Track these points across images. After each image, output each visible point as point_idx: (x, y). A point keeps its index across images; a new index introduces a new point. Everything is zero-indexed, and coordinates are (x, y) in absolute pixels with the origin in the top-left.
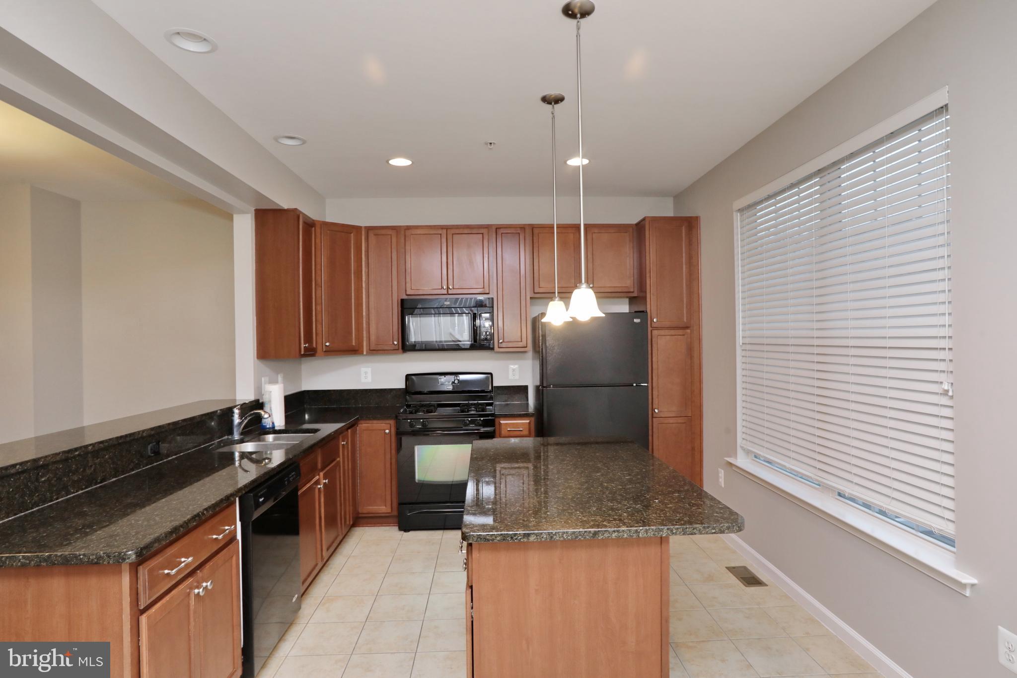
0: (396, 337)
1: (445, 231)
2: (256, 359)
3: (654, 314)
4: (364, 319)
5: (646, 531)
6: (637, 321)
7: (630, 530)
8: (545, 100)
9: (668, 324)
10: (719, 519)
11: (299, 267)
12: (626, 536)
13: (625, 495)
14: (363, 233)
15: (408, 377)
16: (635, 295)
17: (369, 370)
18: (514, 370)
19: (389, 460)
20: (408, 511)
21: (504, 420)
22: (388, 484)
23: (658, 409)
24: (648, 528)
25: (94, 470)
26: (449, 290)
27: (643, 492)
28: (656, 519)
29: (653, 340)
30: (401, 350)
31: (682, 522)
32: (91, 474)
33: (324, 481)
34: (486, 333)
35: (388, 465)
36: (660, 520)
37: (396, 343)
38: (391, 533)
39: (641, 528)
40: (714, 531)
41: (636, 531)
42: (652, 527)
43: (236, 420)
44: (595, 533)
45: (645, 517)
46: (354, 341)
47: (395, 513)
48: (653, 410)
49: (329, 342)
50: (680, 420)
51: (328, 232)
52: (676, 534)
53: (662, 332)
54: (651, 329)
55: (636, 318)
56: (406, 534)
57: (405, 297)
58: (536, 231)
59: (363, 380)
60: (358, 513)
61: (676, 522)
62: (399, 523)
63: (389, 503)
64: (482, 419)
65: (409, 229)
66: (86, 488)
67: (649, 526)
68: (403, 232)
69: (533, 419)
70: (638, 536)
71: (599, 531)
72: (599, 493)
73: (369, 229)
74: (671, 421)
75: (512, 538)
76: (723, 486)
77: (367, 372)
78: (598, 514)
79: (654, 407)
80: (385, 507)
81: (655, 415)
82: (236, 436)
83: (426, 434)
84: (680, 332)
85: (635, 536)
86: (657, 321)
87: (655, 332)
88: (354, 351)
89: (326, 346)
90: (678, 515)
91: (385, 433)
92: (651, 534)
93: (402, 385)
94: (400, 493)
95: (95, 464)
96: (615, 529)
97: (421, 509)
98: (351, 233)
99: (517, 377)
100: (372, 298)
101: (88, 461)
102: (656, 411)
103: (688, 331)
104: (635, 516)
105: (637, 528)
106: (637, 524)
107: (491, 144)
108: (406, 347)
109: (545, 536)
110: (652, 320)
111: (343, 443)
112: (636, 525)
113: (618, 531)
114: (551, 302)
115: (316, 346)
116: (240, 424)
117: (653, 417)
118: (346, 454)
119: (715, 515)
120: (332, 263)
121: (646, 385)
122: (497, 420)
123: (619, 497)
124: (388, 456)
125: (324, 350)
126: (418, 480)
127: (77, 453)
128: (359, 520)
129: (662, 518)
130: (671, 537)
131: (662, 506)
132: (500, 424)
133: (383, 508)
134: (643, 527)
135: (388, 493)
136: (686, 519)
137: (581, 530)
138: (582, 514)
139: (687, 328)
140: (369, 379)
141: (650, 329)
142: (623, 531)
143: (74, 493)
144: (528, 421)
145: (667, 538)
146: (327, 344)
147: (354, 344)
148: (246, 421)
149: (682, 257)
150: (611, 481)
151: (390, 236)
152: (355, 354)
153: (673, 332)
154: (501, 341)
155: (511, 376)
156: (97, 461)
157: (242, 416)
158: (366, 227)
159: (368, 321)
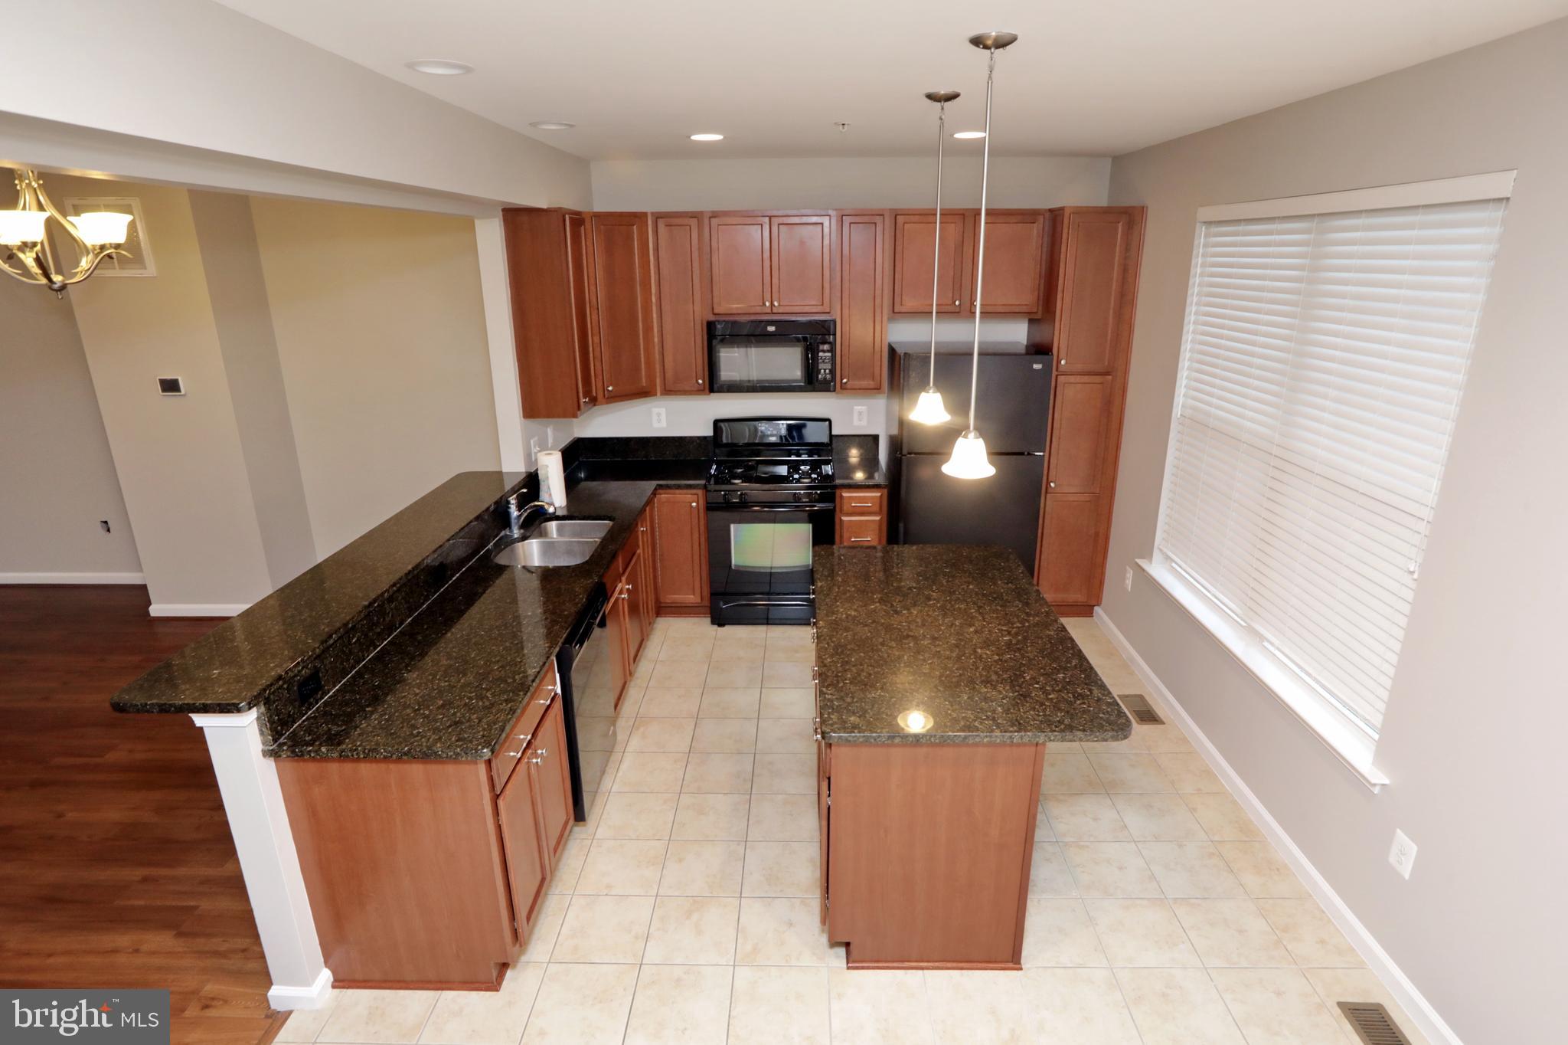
0: (700, 372)
1: (767, 220)
2: (522, 419)
3: (1063, 354)
4: (657, 348)
5: (1022, 738)
6: (1037, 367)
7: (1003, 736)
8: (931, 97)
9: (1079, 367)
10: (1104, 723)
11: (570, 293)
12: (998, 741)
13: (1001, 673)
14: (650, 222)
15: (717, 423)
16: (1039, 316)
17: (663, 411)
18: (860, 413)
19: (698, 539)
20: (721, 603)
21: (846, 492)
22: (697, 568)
23: (1055, 483)
24: (1023, 734)
25: (392, 616)
26: (773, 308)
27: (1022, 669)
28: (1034, 720)
29: (1058, 389)
30: (707, 390)
31: (1062, 727)
32: (390, 621)
33: (627, 587)
34: (825, 372)
35: (696, 546)
36: (1038, 722)
37: (700, 381)
38: (700, 628)
39: (1016, 734)
40: (1096, 739)
41: (1011, 737)
42: (1028, 733)
43: (514, 512)
44: (966, 738)
45: (1021, 716)
46: (644, 381)
47: (707, 603)
48: (1048, 483)
49: (611, 385)
50: (1082, 498)
51: (602, 227)
52: (1054, 741)
53: (1072, 379)
54: (1056, 373)
55: (1036, 363)
56: (720, 629)
57: (712, 318)
58: (900, 219)
59: (656, 425)
60: (661, 603)
61: (1056, 727)
62: (711, 614)
63: (698, 591)
64: (819, 492)
65: (715, 217)
66: (389, 637)
67: (1025, 732)
68: (706, 221)
69: (885, 491)
70: (1012, 742)
71: (969, 736)
72: (971, 667)
73: (658, 216)
74: (1071, 498)
75: (875, 740)
76: (1130, 590)
77: (660, 414)
78: (969, 708)
79: (1050, 479)
80: (692, 596)
81: (1049, 490)
82: (516, 533)
83: (744, 510)
84: (1098, 379)
85: (1008, 741)
86: (1066, 363)
87: (1061, 379)
88: (644, 393)
89: (608, 390)
90: (1059, 714)
91: (691, 507)
92: (1026, 740)
93: (709, 432)
94: (712, 582)
95: (392, 609)
96: (988, 734)
97: (738, 600)
98: (634, 225)
99: (864, 423)
100: (667, 319)
101: (385, 608)
102: (1052, 485)
103: (1110, 377)
104: (1011, 713)
105: (1011, 734)
106: (1012, 727)
107: (843, 124)
108: (714, 385)
109: (911, 739)
110: (1059, 362)
111: (642, 529)
112: (1011, 729)
113: (991, 737)
114: (923, 394)
115: (596, 393)
116: (519, 516)
117: (1046, 492)
118: (645, 539)
119: (1101, 715)
120: (609, 271)
121: (1041, 454)
122: (838, 492)
123: (994, 677)
124: (696, 535)
125: (606, 396)
126: (735, 565)
127: (376, 605)
128: (662, 609)
129: (1040, 718)
130: (1047, 743)
131: (1042, 696)
132: (841, 496)
133: (692, 598)
134: (1017, 732)
135: (698, 579)
136: (1067, 721)
137: (950, 734)
138: (952, 706)
139: (1107, 373)
140: (664, 424)
141: (1054, 373)
142: (996, 736)
143: (380, 645)
144: (879, 494)
145: (1044, 744)
146: (610, 388)
147: (644, 385)
148: (525, 514)
149: (1113, 269)
150: (987, 644)
151: (688, 227)
152: (646, 397)
153: (1086, 379)
154: (845, 381)
155: (856, 422)
156: (393, 606)
157: (520, 507)
158: (652, 213)
159: (661, 350)
